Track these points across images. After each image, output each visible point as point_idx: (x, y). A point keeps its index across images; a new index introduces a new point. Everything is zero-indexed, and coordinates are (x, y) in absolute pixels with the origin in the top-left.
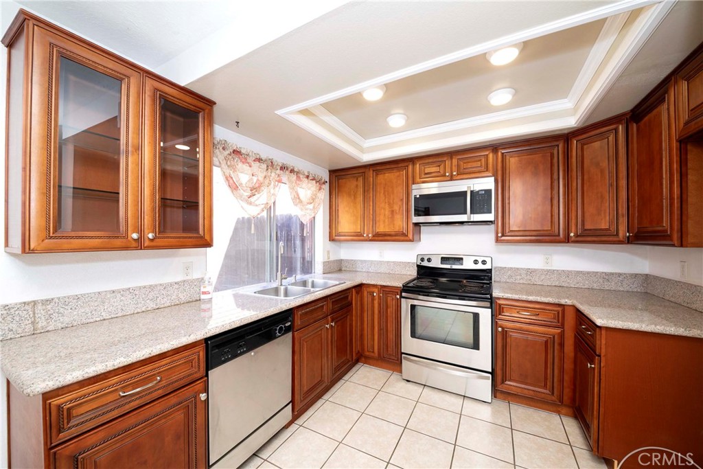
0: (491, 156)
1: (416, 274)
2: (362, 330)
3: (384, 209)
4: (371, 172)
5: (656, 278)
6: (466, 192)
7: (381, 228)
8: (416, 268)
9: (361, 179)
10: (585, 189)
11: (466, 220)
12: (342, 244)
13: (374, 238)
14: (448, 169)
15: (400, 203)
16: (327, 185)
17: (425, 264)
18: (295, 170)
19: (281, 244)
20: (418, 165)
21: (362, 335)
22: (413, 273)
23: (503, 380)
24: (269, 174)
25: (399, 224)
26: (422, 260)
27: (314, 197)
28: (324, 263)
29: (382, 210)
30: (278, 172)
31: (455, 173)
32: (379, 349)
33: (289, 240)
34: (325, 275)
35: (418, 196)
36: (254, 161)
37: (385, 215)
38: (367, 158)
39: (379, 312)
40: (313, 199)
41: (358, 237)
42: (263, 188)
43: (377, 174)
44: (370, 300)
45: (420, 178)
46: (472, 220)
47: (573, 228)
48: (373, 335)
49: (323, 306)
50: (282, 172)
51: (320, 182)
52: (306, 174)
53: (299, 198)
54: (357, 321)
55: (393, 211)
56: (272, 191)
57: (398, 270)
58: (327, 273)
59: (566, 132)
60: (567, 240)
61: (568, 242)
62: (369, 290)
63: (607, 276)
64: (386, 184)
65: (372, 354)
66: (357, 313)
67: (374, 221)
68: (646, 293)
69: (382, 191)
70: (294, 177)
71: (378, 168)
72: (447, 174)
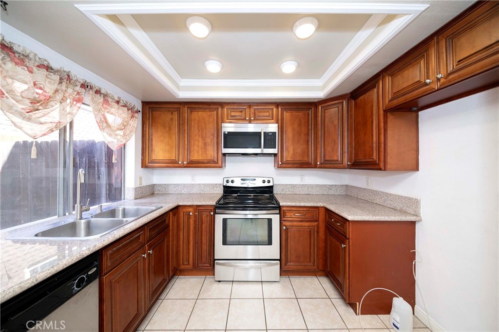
0: (275, 109)
1: (222, 192)
2: (178, 246)
3: (198, 141)
4: (186, 109)
5: (352, 187)
6: (261, 133)
7: (195, 157)
8: (222, 188)
9: (176, 114)
10: (326, 136)
11: (260, 152)
12: (154, 171)
13: (188, 165)
14: (247, 115)
15: (212, 137)
16: (140, 115)
17: (230, 184)
18: (103, 91)
19: (81, 172)
20: (226, 109)
21: (178, 252)
22: (220, 191)
23: (286, 262)
24: (64, 88)
25: (211, 153)
26: (227, 182)
27: (125, 123)
28: (135, 188)
29: (197, 143)
30: (78, 88)
31: (252, 119)
32: (194, 260)
33: (91, 167)
34: (138, 201)
35: (226, 133)
36: (38, 66)
37: (198, 146)
38: (184, 95)
39: (195, 228)
40: (125, 126)
41: (173, 164)
42: (52, 103)
43: (191, 112)
44: (186, 219)
45: (228, 119)
46: (264, 153)
47: (319, 159)
48: (188, 249)
49: (139, 237)
50: (83, 90)
51: (131, 109)
52: (116, 99)
53: (106, 122)
54: (173, 241)
55: (205, 143)
56: (68, 109)
57: (207, 190)
58: (139, 198)
59: (316, 101)
60: (315, 166)
61: (316, 168)
62: (185, 210)
63: (331, 187)
64: (199, 121)
65: (187, 266)
66: (173, 233)
67: (189, 151)
68: (347, 195)
69: (196, 126)
70: (101, 99)
71: (192, 106)
72: (247, 119)
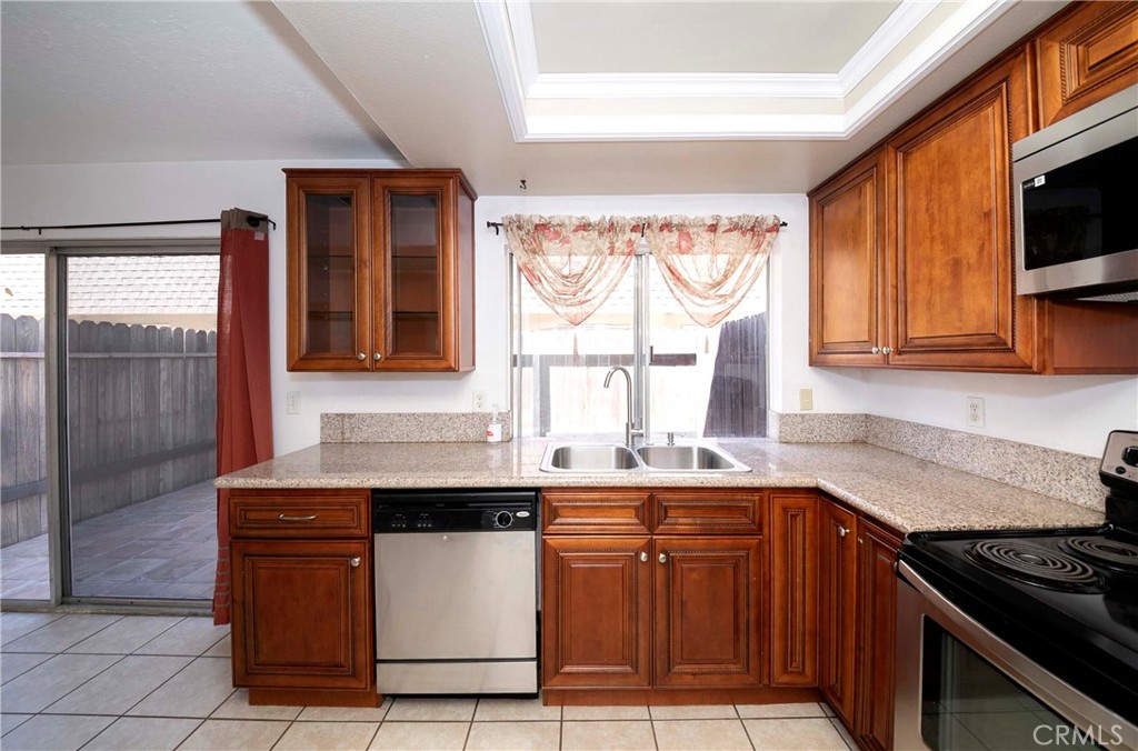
3: (931, 261)
4: (890, 156)
7: (922, 328)
18: (675, 222)
25: (981, 304)
26: (1131, 455)
28: (785, 416)
29: (924, 268)
36: (575, 231)
37: (931, 281)
41: (864, 355)
43: (907, 155)
45: (1066, 100)
52: (708, 222)
55: (957, 263)
57: (1037, 479)
67: (901, 305)
70: (672, 236)
71: (910, 135)
